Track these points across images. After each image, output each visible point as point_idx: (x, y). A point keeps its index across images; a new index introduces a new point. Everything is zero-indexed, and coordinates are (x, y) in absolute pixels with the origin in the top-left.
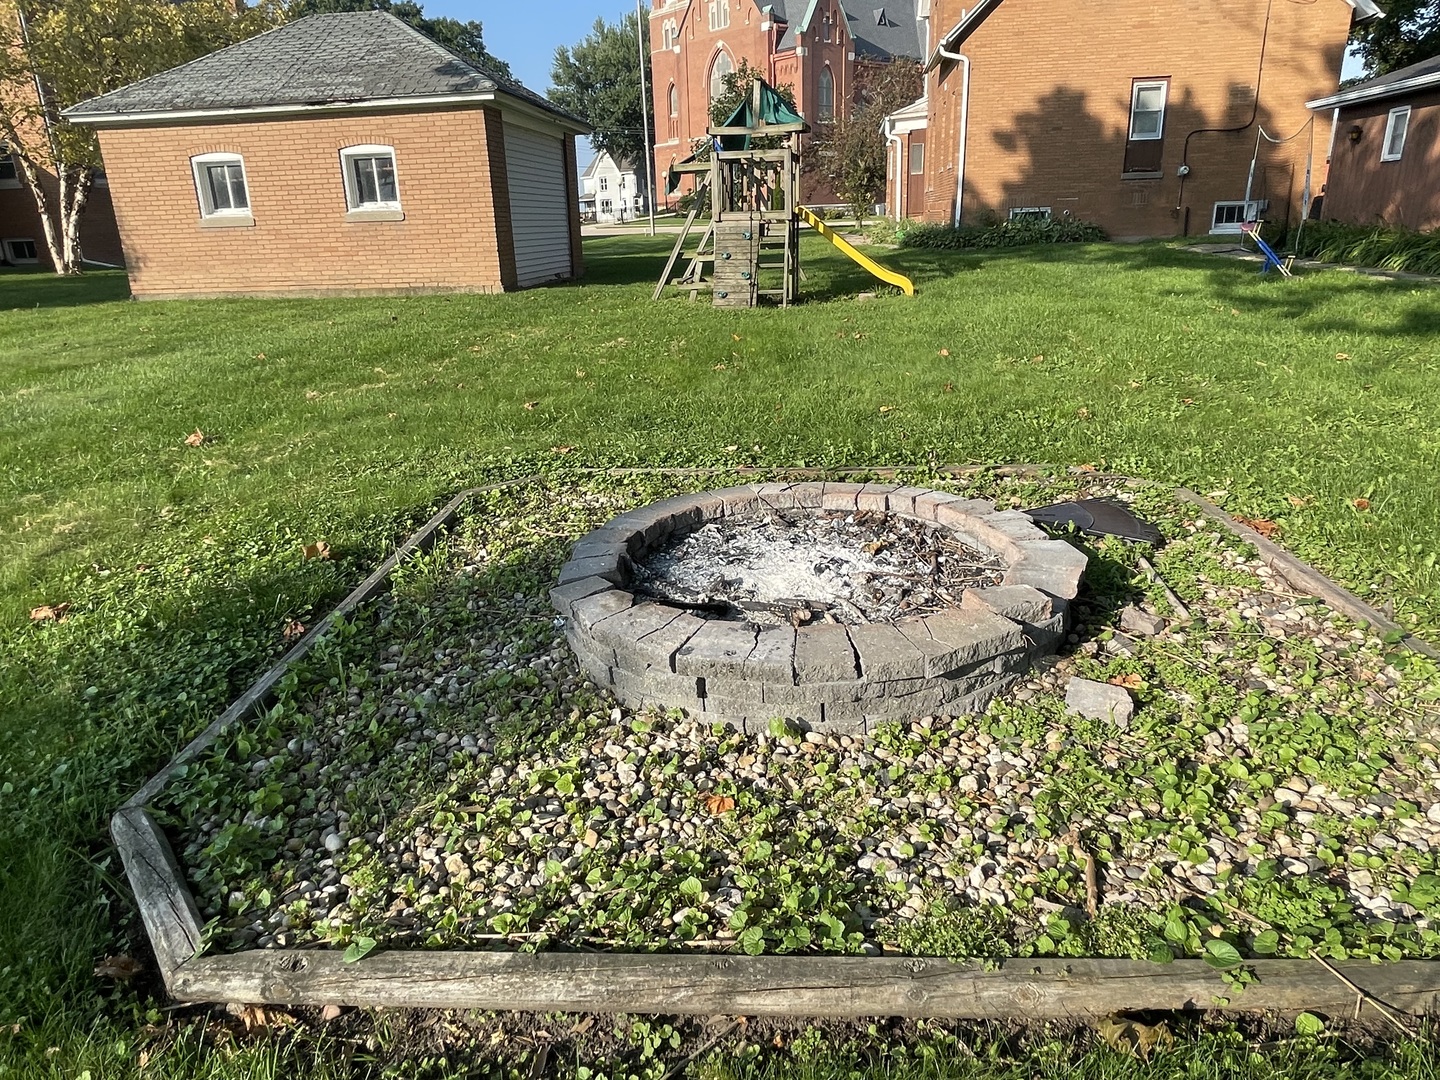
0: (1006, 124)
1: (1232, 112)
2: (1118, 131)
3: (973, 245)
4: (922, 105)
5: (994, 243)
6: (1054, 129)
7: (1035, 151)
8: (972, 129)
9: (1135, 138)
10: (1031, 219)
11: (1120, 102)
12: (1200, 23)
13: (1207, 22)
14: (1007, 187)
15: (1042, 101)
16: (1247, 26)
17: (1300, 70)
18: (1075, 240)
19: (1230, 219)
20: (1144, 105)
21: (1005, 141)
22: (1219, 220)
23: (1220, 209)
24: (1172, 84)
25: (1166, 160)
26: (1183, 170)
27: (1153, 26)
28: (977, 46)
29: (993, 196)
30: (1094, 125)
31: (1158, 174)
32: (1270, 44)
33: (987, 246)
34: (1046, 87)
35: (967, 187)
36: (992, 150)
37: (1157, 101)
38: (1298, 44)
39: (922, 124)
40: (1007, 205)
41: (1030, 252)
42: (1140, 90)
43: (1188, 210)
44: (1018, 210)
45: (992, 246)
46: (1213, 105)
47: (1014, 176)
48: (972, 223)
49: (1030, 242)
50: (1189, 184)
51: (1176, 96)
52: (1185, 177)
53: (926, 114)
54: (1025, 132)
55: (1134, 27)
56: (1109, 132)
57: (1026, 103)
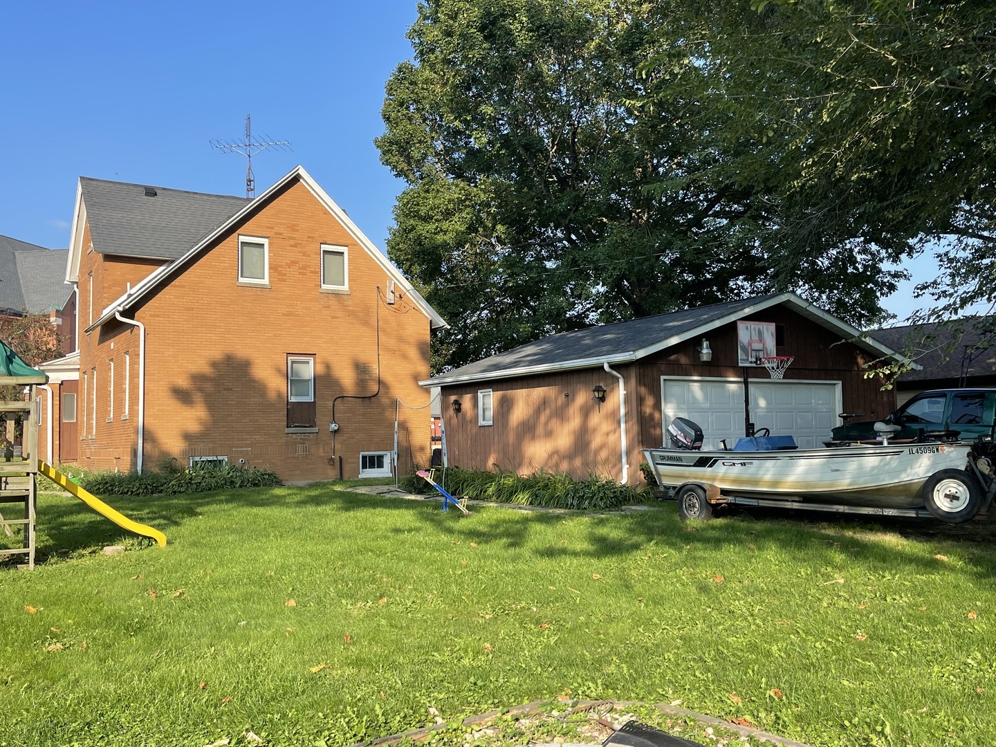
0: (183, 382)
1: (362, 383)
2: (279, 395)
3: (161, 491)
4: (73, 358)
5: (182, 489)
6: (225, 389)
7: (211, 406)
8: (149, 385)
9: (293, 399)
10: (211, 467)
11: (278, 370)
12: (333, 317)
13: (337, 318)
14: (187, 437)
15: (214, 364)
16: (366, 323)
17: (405, 357)
18: (255, 485)
19: (372, 466)
20: (297, 374)
21: (182, 396)
22: (364, 467)
23: (364, 458)
24: (317, 360)
25: (320, 419)
26: (334, 427)
27: (298, 315)
28: (151, 316)
29: (174, 445)
30: (258, 388)
31: (315, 430)
32: (383, 338)
33: (175, 492)
34: (217, 353)
35: (148, 436)
36: (173, 404)
37: (308, 371)
38: (401, 339)
39: (75, 376)
40: (188, 453)
41: (223, 498)
42: (293, 362)
43: (341, 459)
44: (197, 459)
45: (180, 492)
46: (347, 378)
47: (194, 427)
48: (156, 470)
49: (216, 487)
50: (339, 438)
51: (321, 369)
52: (335, 432)
53: (78, 367)
54: (201, 390)
55: (284, 315)
56: (272, 395)
57: (200, 365)
